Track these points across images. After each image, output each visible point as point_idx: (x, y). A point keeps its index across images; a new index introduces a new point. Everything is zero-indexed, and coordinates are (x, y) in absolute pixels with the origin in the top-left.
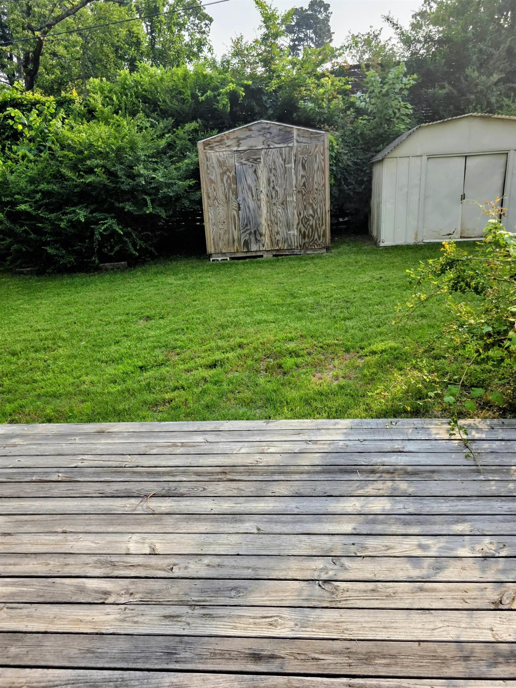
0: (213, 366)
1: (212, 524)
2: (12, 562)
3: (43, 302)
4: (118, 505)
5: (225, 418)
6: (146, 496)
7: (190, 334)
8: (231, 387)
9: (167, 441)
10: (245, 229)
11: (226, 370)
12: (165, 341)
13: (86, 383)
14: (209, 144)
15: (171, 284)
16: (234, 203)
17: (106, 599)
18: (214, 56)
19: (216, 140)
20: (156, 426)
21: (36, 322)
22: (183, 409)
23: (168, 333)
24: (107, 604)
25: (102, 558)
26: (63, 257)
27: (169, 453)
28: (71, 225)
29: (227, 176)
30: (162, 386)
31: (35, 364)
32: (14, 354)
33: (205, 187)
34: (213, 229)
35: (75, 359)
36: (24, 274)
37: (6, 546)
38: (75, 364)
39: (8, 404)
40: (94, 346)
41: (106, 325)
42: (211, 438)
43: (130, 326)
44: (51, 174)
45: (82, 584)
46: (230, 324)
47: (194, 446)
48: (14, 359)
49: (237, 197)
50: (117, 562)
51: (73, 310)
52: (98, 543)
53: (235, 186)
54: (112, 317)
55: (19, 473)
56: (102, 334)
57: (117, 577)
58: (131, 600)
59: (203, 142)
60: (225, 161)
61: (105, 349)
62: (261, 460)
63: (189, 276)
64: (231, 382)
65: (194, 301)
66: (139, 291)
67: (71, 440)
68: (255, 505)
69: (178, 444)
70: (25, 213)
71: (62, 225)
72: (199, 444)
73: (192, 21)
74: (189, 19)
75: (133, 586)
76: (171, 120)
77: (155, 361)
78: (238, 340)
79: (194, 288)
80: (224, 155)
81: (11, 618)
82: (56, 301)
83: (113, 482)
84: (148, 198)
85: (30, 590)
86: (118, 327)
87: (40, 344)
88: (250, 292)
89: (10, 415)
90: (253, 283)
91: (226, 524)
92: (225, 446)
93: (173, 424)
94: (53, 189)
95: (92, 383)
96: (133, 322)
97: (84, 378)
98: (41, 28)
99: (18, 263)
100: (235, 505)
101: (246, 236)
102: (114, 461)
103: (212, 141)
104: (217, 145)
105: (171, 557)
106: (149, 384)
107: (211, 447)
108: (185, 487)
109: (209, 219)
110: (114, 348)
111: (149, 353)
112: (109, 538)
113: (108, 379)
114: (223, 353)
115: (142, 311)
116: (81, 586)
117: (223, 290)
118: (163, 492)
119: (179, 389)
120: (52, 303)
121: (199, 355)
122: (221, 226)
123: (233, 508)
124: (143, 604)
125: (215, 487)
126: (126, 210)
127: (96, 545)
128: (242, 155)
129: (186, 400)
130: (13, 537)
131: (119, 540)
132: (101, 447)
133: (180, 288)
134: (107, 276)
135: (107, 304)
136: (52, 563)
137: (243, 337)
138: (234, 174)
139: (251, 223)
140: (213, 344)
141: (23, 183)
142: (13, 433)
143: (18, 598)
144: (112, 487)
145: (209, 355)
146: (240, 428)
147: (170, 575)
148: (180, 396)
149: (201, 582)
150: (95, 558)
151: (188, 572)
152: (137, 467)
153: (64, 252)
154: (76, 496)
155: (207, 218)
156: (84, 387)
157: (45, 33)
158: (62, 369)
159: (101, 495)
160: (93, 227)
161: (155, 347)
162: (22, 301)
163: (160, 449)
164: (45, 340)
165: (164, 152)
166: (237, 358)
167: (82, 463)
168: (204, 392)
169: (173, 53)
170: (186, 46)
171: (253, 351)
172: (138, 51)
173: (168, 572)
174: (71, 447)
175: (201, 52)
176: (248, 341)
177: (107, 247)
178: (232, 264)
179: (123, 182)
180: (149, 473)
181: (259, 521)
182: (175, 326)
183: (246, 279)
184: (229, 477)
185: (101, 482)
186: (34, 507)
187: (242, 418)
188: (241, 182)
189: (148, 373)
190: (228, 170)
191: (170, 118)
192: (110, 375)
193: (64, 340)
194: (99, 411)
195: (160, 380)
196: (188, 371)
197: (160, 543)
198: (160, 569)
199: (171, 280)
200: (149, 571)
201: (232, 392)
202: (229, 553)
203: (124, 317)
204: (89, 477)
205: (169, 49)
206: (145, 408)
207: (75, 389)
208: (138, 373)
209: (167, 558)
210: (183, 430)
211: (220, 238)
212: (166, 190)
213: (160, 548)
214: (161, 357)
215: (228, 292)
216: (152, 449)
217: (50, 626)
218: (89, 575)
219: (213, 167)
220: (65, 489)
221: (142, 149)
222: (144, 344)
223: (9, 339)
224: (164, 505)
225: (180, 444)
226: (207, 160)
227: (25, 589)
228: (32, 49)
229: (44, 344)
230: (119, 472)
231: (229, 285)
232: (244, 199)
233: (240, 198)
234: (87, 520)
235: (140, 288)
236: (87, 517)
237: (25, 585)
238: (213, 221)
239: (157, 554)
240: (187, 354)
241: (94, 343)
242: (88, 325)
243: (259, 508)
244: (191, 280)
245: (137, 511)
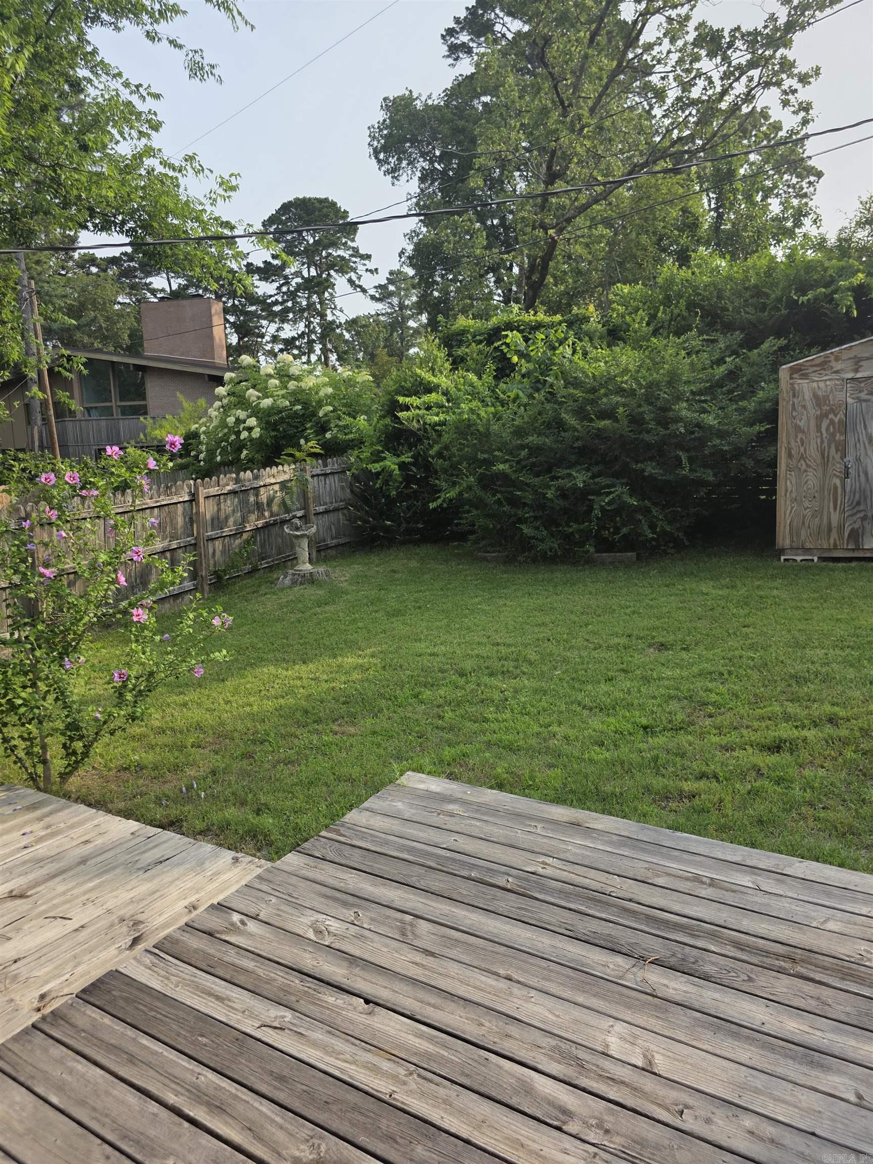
0: (776, 748)
1: (762, 1052)
2: (432, 1001)
3: (508, 603)
4: (595, 958)
5: (793, 851)
6: (642, 958)
7: (734, 683)
8: (808, 795)
9: (683, 868)
10: (855, 511)
11: (800, 760)
12: (689, 690)
13: (557, 737)
14: (802, 370)
15: (707, 594)
16: (838, 466)
17: (564, 1123)
18: (821, 230)
19: (813, 363)
20: (668, 837)
21: (496, 631)
22: (714, 816)
23: (694, 677)
24: (566, 1133)
25: (564, 1046)
26: (542, 540)
27: (687, 891)
28: (560, 495)
29: (828, 421)
30: (678, 765)
31: (488, 694)
32: (462, 674)
33: (784, 440)
34: (792, 508)
35: (544, 695)
36: (487, 561)
37: (427, 972)
38: (544, 704)
39: (447, 748)
40: (573, 679)
41: (595, 649)
42: (767, 884)
43: (631, 656)
44: (544, 422)
45: (529, 1081)
46: (813, 676)
47: (733, 891)
48: (461, 681)
49: (844, 456)
50: (587, 1062)
51: (547, 620)
52: (558, 1016)
53: (842, 438)
54: (604, 637)
55: (454, 860)
56: (588, 663)
57: (584, 1090)
58: (607, 1144)
59: (791, 367)
60: (828, 396)
61: (590, 687)
62: (869, 956)
63: (738, 582)
64: (808, 785)
65: (745, 627)
66: (651, 600)
67: (530, 825)
68: (853, 1043)
69: (704, 879)
70: (503, 476)
71: (550, 494)
72: (743, 889)
73: (787, 181)
74: (782, 178)
75: (611, 1118)
76: (738, 336)
77: (670, 722)
78: (828, 708)
79: (746, 604)
80: (827, 386)
81: (423, 1094)
82: (525, 604)
83: (588, 915)
84: (683, 456)
85: (453, 1057)
86: (611, 655)
87: (497, 665)
88: (856, 623)
89: (449, 764)
90: (864, 607)
91: (790, 1062)
92: (794, 907)
93: (696, 841)
94: (544, 444)
95: (566, 738)
96: (637, 650)
97: (555, 728)
98: (557, 224)
99: (481, 545)
100: (811, 1031)
101: (855, 522)
102: (593, 880)
103: (808, 364)
104: (815, 371)
105: (681, 1090)
106: (656, 759)
107: (767, 901)
108: (713, 964)
109: (786, 490)
110: (604, 687)
111: (659, 705)
112: (578, 1013)
113: (591, 737)
114: (797, 727)
115: (654, 634)
116: (526, 1082)
117: (801, 612)
118: (673, 961)
119: (708, 778)
120: (520, 606)
121: (749, 723)
122: (807, 504)
123: (807, 1036)
124: (625, 1159)
125: (772, 980)
126: (646, 474)
127: (554, 1018)
128: (863, 385)
129: (721, 801)
130: (437, 960)
131: (592, 1023)
132: (574, 850)
133: (722, 603)
134: (604, 574)
135: (599, 616)
136: (487, 1024)
137: (837, 704)
138: (843, 416)
139: (869, 500)
140: (777, 708)
141: (506, 435)
142: (451, 796)
143: (435, 1066)
144: (588, 925)
145: (767, 727)
146: (827, 879)
147: (677, 1122)
148: (709, 791)
149: (736, 1161)
150: (553, 1042)
151: (712, 1131)
152: (630, 900)
153: (545, 533)
154: (530, 922)
155: (783, 488)
156: (554, 742)
157: (560, 231)
158: (525, 708)
159: (568, 933)
160: (592, 497)
161: (671, 697)
162: (480, 599)
163: (671, 879)
164: (505, 660)
165: (720, 384)
166: (823, 742)
167: (544, 868)
168: (754, 793)
169: (751, 234)
170: (773, 221)
171: (858, 734)
172: (693, 237)
173: (674, 1116)
174: (529, 837)
175: (799, 227)
176: (849, 714)
177: (608, 529)
178: (822, 569)
179: (648, 432)
180: (648, 917)
181: (861, 1080)
182: (707, 666)
183: (850, 598)
184: (799, 969)
185: (570, 909)
186: (469, 922)
187: (830, 859)
188: (855, 429)
189: (656, 740)
190: (832, 411)
191: (737, 333)
192: (594, 730)
193: (531, 663)
194: (574, 787)
195: (677, 755)
196: (727, 748)
197: (663, 1055)
198: (659, 1105)
199: (706, 587)
200: (640, 1101)
201: (811, 804)
202: (794, 1124)
203: (623, 641)
204: (553, 896)
205: (745, 229)
206: (648, 799)
207: (540, 743)
208: (639, 736)
209: (673, 1088)
210: (715, 856)
211: (803, 523)
212: (718, 441)
213: (661, 1064)
214: (680, 716)
215: (811, 619)
216: (658, 876)
217: (475, 1133)
218: (540, 1067)
219: (804, 407)
220: (515, 905)
221: (687, 382)
222: (652, 689)
223: (458, 652)
224: (672, 984)
225: (708, 881)
226: (794, 396)
227: (446, 1054)
228: (540, 254)
229: (503, 666)
230: (599, 901)
231: (814, 604)
232: (858, 460)
233: (850, 458)
234: (544, 968)
235: (654, 596)
236: (544, 964)
237: (445, 1046)
238: (794, 495)
239: (655, 1074)
240: (725, 719)
241: (574, 675)
242: (567, 646)
243: (862, 1052)
244: (743, 591)
245: (626, 980)
